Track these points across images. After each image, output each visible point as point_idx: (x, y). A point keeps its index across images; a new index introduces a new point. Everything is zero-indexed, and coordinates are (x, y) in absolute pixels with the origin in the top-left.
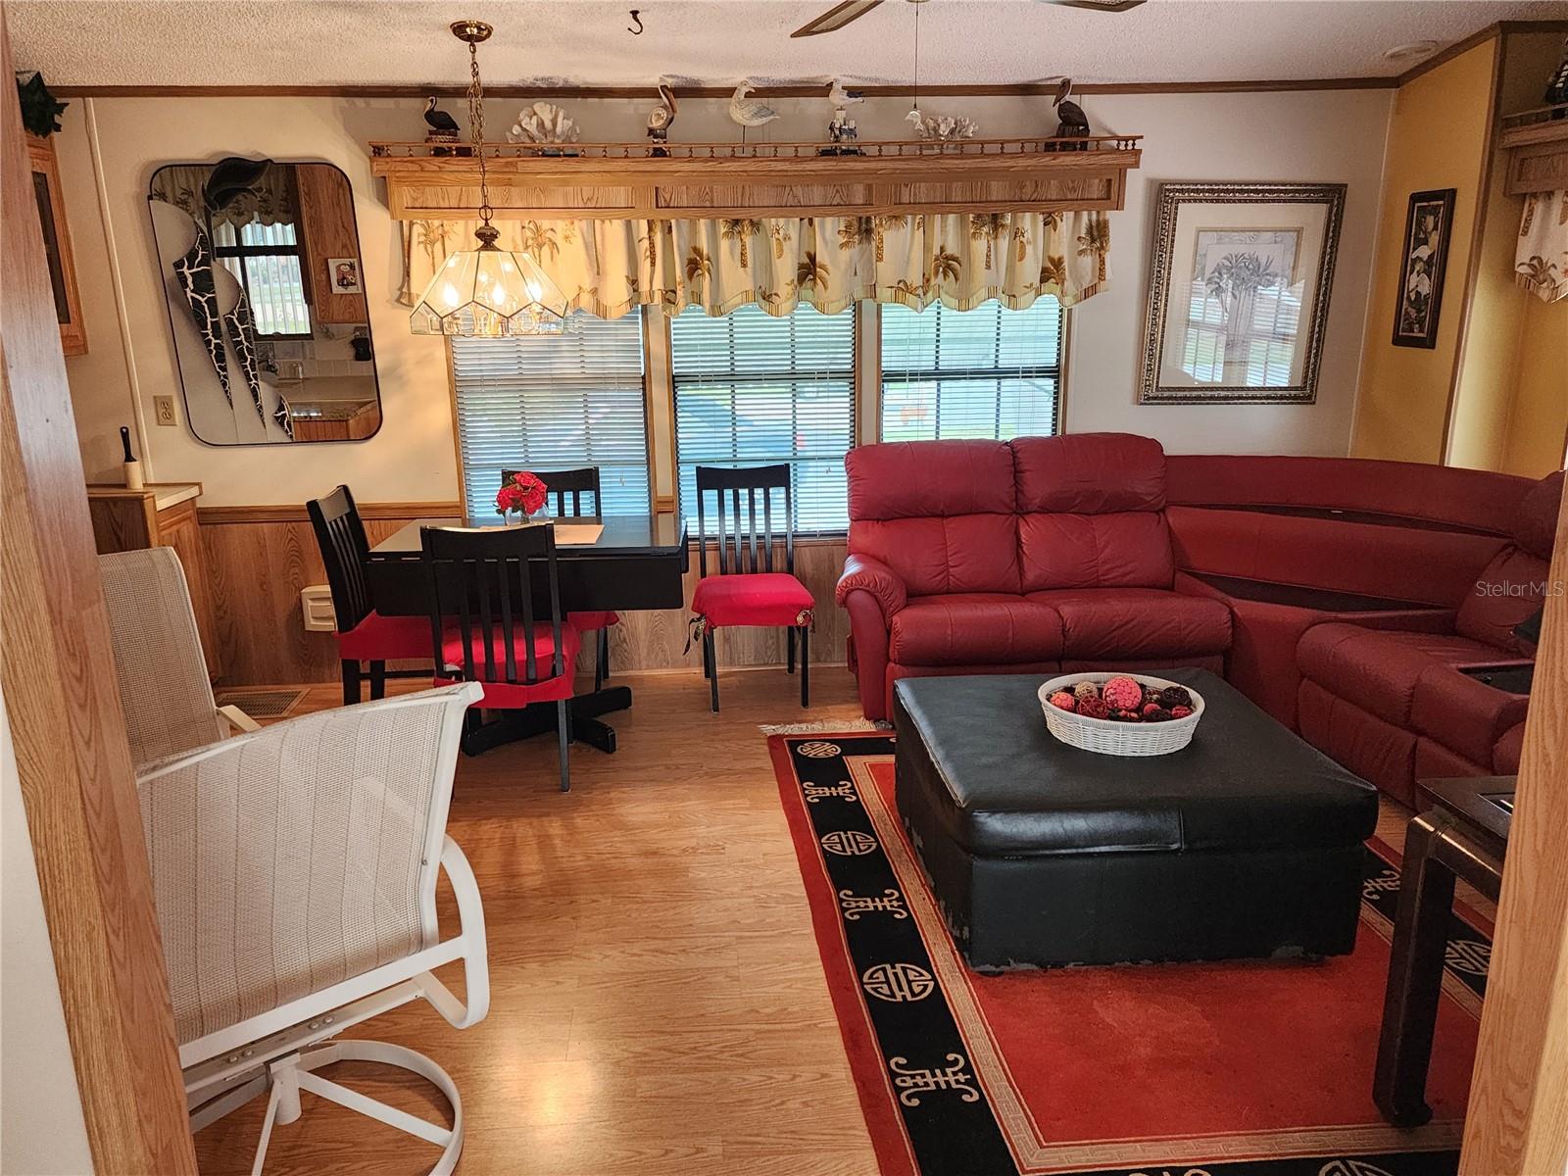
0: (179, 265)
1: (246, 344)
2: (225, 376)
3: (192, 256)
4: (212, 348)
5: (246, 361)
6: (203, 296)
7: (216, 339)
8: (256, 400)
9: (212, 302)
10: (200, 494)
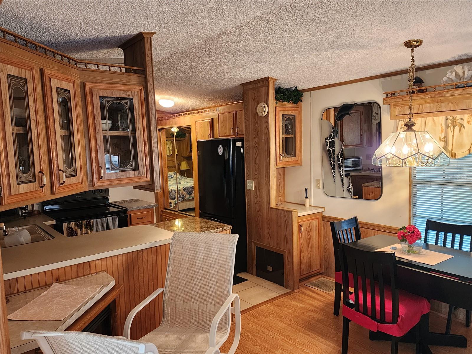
0: (326, 139)
1: (341, 164)
2: (334, 174)
3: (330, 136)
4: (332, 165)
5: (341, 170)
6: (331, 149)
7: (333, 162)
8: (342, 182)
9: (334, 150)
10: (324, 211)
